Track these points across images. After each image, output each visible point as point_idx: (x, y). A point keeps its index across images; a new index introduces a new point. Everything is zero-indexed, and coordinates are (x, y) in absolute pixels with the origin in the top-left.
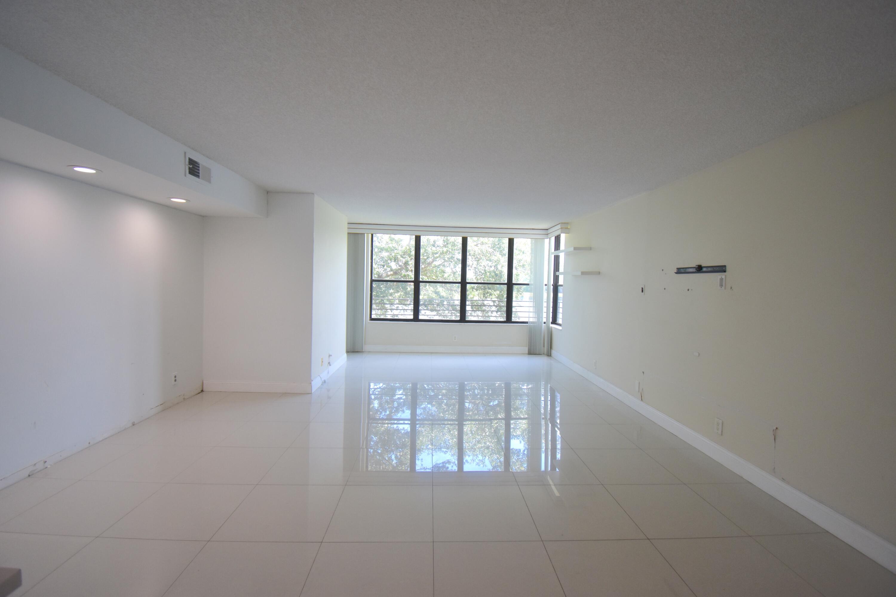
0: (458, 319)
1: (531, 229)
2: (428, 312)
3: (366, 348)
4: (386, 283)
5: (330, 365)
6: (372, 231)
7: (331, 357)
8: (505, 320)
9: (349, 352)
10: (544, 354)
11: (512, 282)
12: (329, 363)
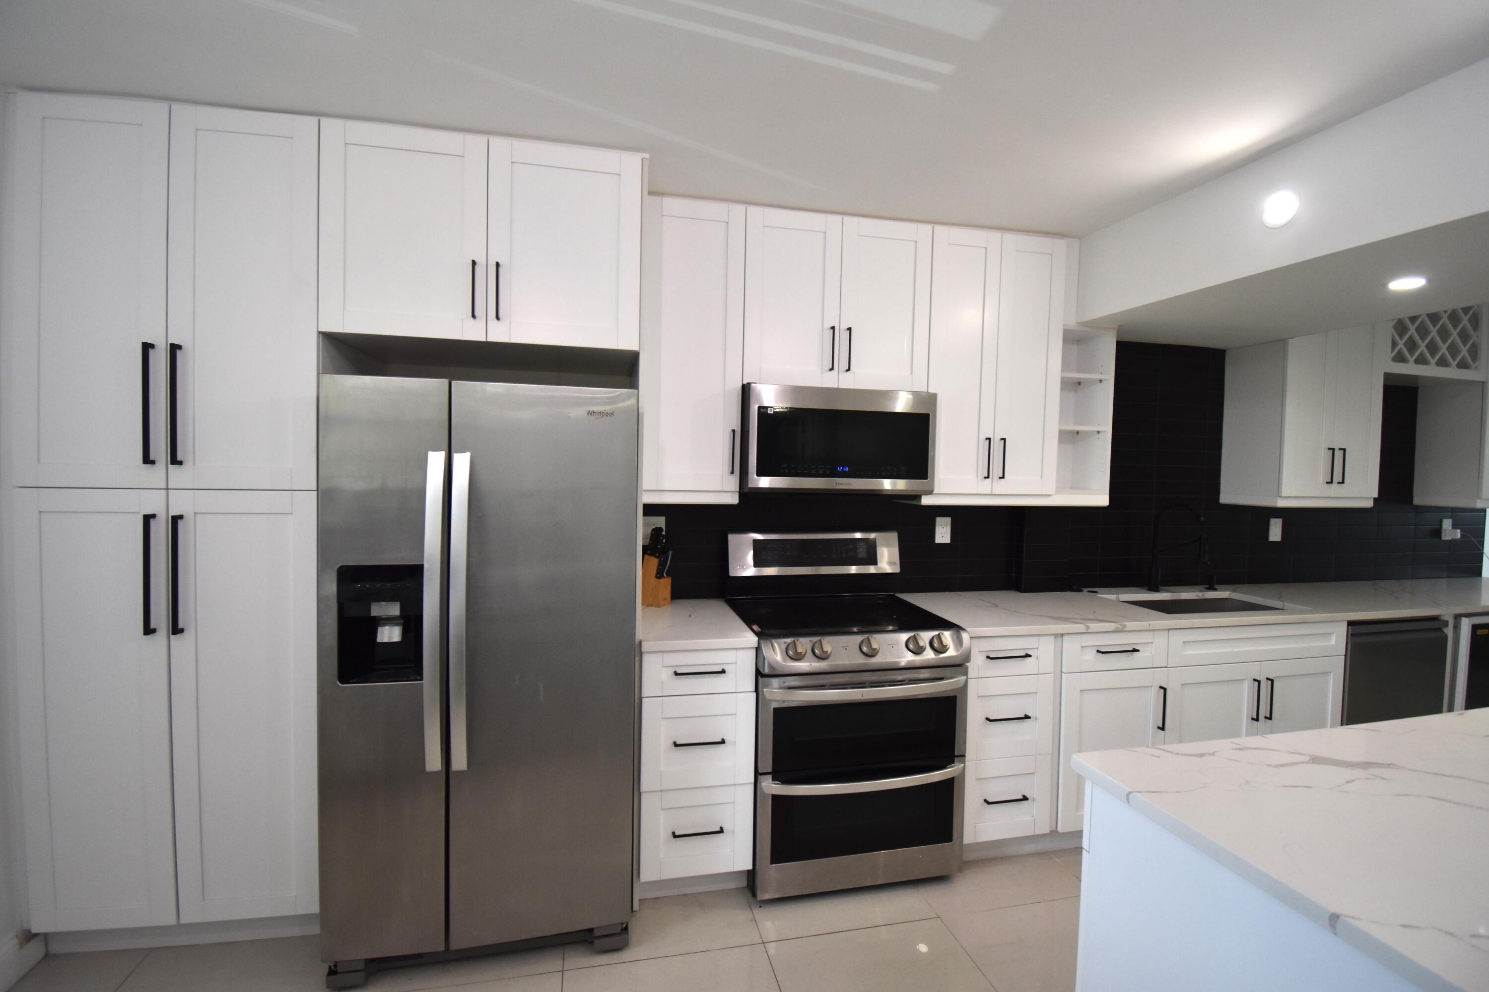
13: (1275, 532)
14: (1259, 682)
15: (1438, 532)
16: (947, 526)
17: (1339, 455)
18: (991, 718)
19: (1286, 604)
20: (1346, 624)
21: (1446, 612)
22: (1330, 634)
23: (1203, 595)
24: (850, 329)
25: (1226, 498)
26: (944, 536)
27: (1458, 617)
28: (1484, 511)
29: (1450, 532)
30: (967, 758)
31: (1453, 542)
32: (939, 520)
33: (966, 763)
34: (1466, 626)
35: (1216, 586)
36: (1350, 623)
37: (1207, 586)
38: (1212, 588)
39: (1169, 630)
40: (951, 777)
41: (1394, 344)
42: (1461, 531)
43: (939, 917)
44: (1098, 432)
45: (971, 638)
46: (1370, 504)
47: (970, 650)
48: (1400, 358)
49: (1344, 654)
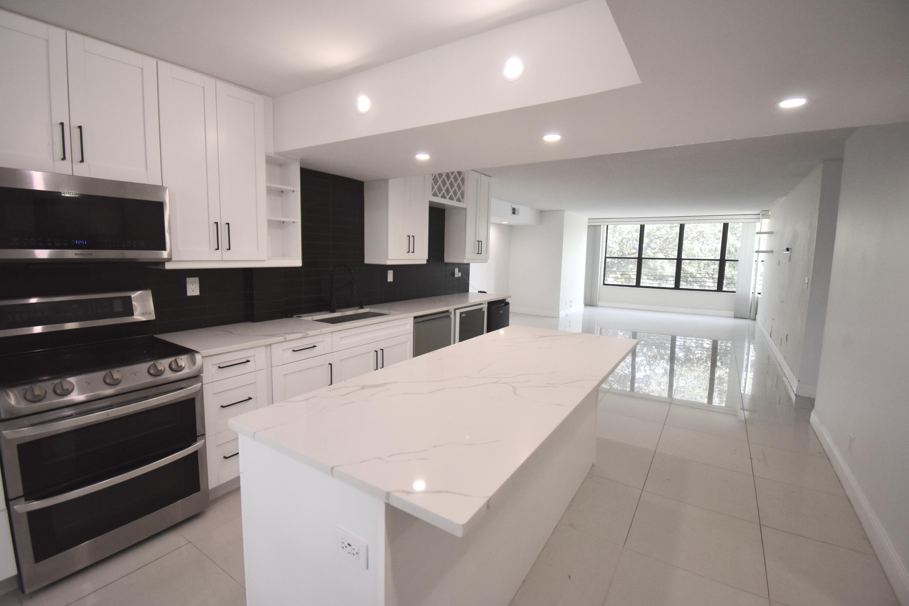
0: (673, 286)
1: (742, 215)
2: (647, 281)
3: (599, 303)
4: (618, 259)
5: (571, 307)
6: (607, 224)
7: (572, 302)
8: (716, 289)
9: (587, 305)
10: (749, 318)
11: (725, 258)
12: (571, 306)
13: (390, 277)
14: (377, 351)
15: (453, 274)
16: (195, 283)
17: (411, 238)
18: (224, 405)
19: (391, 311)
20: (413, 318)
21: (451, 308)
22: (407, 323)
23: (357, 312)
24: (80, 127)
25: (367, 261)
26: (194, 290)
27: (455, 310)
28: (469, 264)
29: (458, 274)
30: (207, 435)
31: (459, 277)
32: (189, 280)
33: (206, 439)
34: (458, 312)
35: (364, 307)
36: (415, 318)
37: (360, 307)
38: (362, 308)
39: (332, 332)
40: (195, 450)
41: (433, 188)
42: (461, 273)
43: (190, 542)
44: (294, 222)
45: (202, 357)
46: (425, 262)
47: (202, 365)
48: (435, 195)
49: (413, 332)
